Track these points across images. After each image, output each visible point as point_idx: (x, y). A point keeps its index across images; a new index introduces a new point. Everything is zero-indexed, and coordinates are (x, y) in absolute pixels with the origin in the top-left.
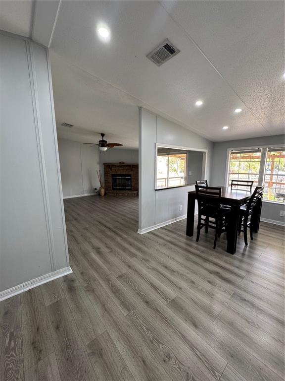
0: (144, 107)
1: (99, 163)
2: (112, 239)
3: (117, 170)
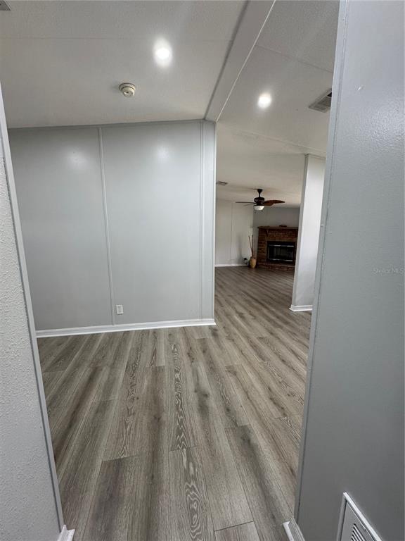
0: (311, 153)
2: (258, 309)
3: (275, 236)
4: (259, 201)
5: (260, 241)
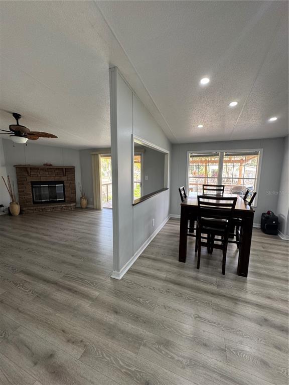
3: (39, 175)
4: (18, 131)
5: (20, 182)
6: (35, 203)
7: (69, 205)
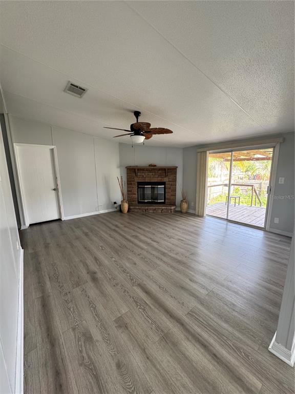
1: (120, 166)
3: (145, 176)
5: (129, 182)
6: (139, 202)
7: (169, 208)
